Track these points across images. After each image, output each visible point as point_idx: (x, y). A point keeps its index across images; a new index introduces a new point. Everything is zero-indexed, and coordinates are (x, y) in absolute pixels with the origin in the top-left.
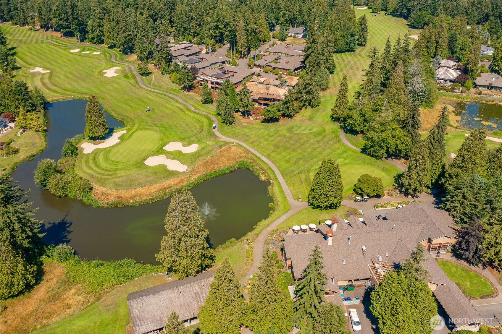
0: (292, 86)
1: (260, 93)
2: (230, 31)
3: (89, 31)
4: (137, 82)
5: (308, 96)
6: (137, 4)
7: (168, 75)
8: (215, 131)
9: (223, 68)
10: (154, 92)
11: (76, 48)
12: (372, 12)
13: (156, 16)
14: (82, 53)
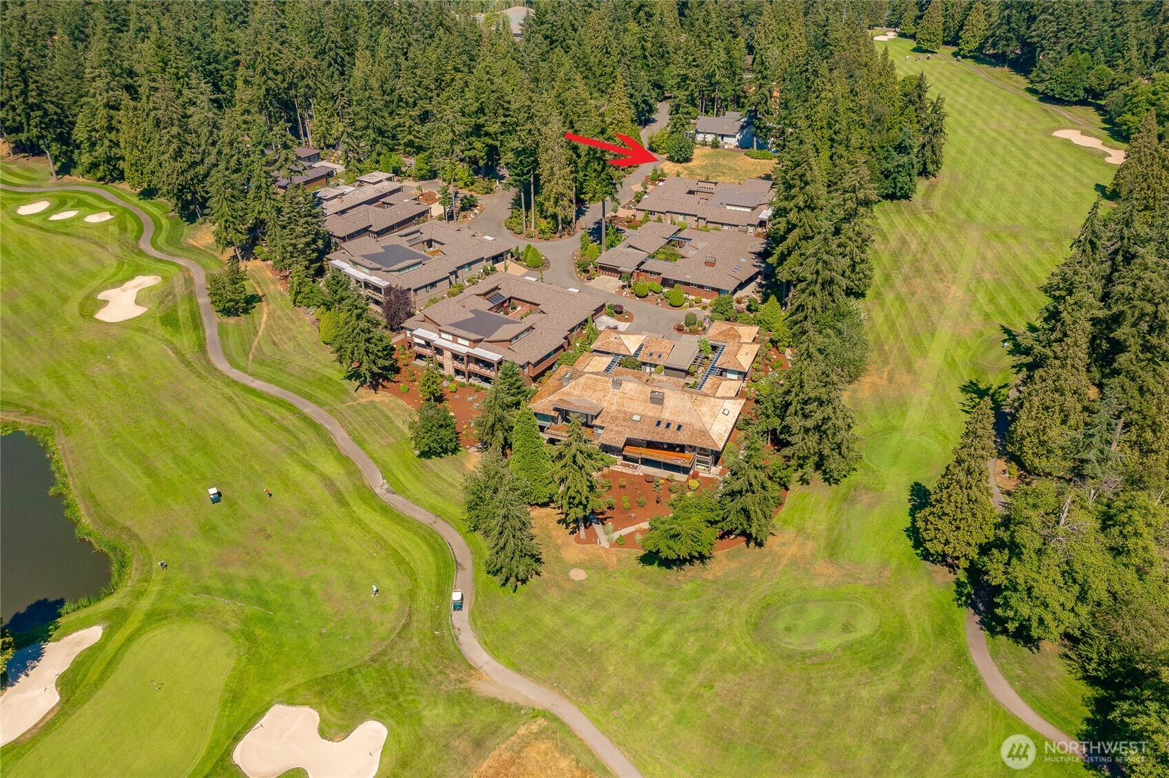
0: (740, 373)
1: (628, 418)
2: (518, 153)
3: (81, 142)
4: (202, 347)
5: (812, 440)
6: (237, 53)
7: (312, 310)
8: (460, 619)
9: (497, 288)
10: (253, 391)
11: (40, 196)
12: (915, 50)
13: (292, 92)
14: (55, 217)
